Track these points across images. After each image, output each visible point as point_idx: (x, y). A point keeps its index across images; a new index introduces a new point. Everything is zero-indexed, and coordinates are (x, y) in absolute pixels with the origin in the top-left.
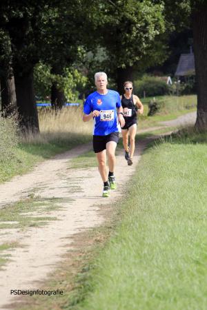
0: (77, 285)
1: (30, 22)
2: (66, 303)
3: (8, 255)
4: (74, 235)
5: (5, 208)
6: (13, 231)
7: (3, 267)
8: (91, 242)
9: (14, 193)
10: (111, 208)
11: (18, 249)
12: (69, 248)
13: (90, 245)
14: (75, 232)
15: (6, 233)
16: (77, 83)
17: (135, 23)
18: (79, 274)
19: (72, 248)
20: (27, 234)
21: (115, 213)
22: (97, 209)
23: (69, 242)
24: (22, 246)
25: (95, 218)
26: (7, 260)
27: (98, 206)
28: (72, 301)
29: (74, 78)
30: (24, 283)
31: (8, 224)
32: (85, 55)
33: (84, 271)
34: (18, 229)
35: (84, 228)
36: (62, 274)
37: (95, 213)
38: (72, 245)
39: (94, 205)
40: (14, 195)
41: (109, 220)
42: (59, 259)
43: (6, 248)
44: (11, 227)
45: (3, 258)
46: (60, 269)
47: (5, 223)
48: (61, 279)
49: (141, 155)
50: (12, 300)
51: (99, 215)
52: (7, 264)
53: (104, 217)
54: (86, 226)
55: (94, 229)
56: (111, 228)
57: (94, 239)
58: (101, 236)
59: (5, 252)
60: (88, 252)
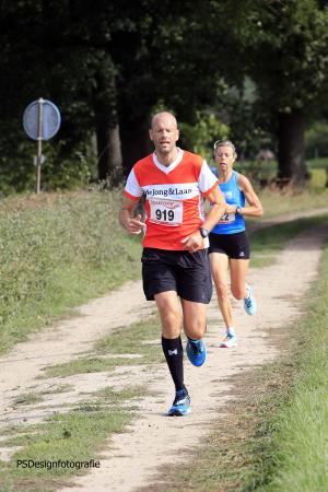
0: (251, 457)
1: (144, 41)
2: (238, 485)
3: (133, 408)
4: (233, 376)
5: (118, 333)
6: (135, 369)
7: (128, 427)
8: (263, 388)
9: (129, 309)
10: (287, 334)
11: (148, 399)
12: (228, 397)
13: (260, 393)
14: (234, 372)
15: (126, 373)
16: (212, 135)
17: (309, 41)
18: (252, 440)
19: (233, 397)
20: (157, 375)
21: (294, 341)
22: (265, 334)
23: (227, 387)
24: (154, 394)
25: (263, 349)
26: (133, 415)
27: (265, 330)
28: (248, 483)
29: (209, 127)
30: (166, 453)
31: (127, 359)
32: (225, 92)
33: (259, 435)
34: (144, 367)
35: (248, 366)
36: (224, 438)
37: (262, 341)
38: (231, 392)
39: (258, 330)
40: (129, 313)
41: (285, 353)
42: (215, 415)
43: (128, 397)
44: (130, 363)
45: (126, 412)
46: (219, 431)
47: (121, 356)
48: (223, 447)
49: (322, 248)
50: (149, 480)
51: (269, 345)
52: (132, 422)
53: (277, 348)
54: (251, 362)
55: (265, 368)
56: (291, 365)
57: (267, 383)
58: (277, 379)
59: (128, 403)
60: (261, 404)
